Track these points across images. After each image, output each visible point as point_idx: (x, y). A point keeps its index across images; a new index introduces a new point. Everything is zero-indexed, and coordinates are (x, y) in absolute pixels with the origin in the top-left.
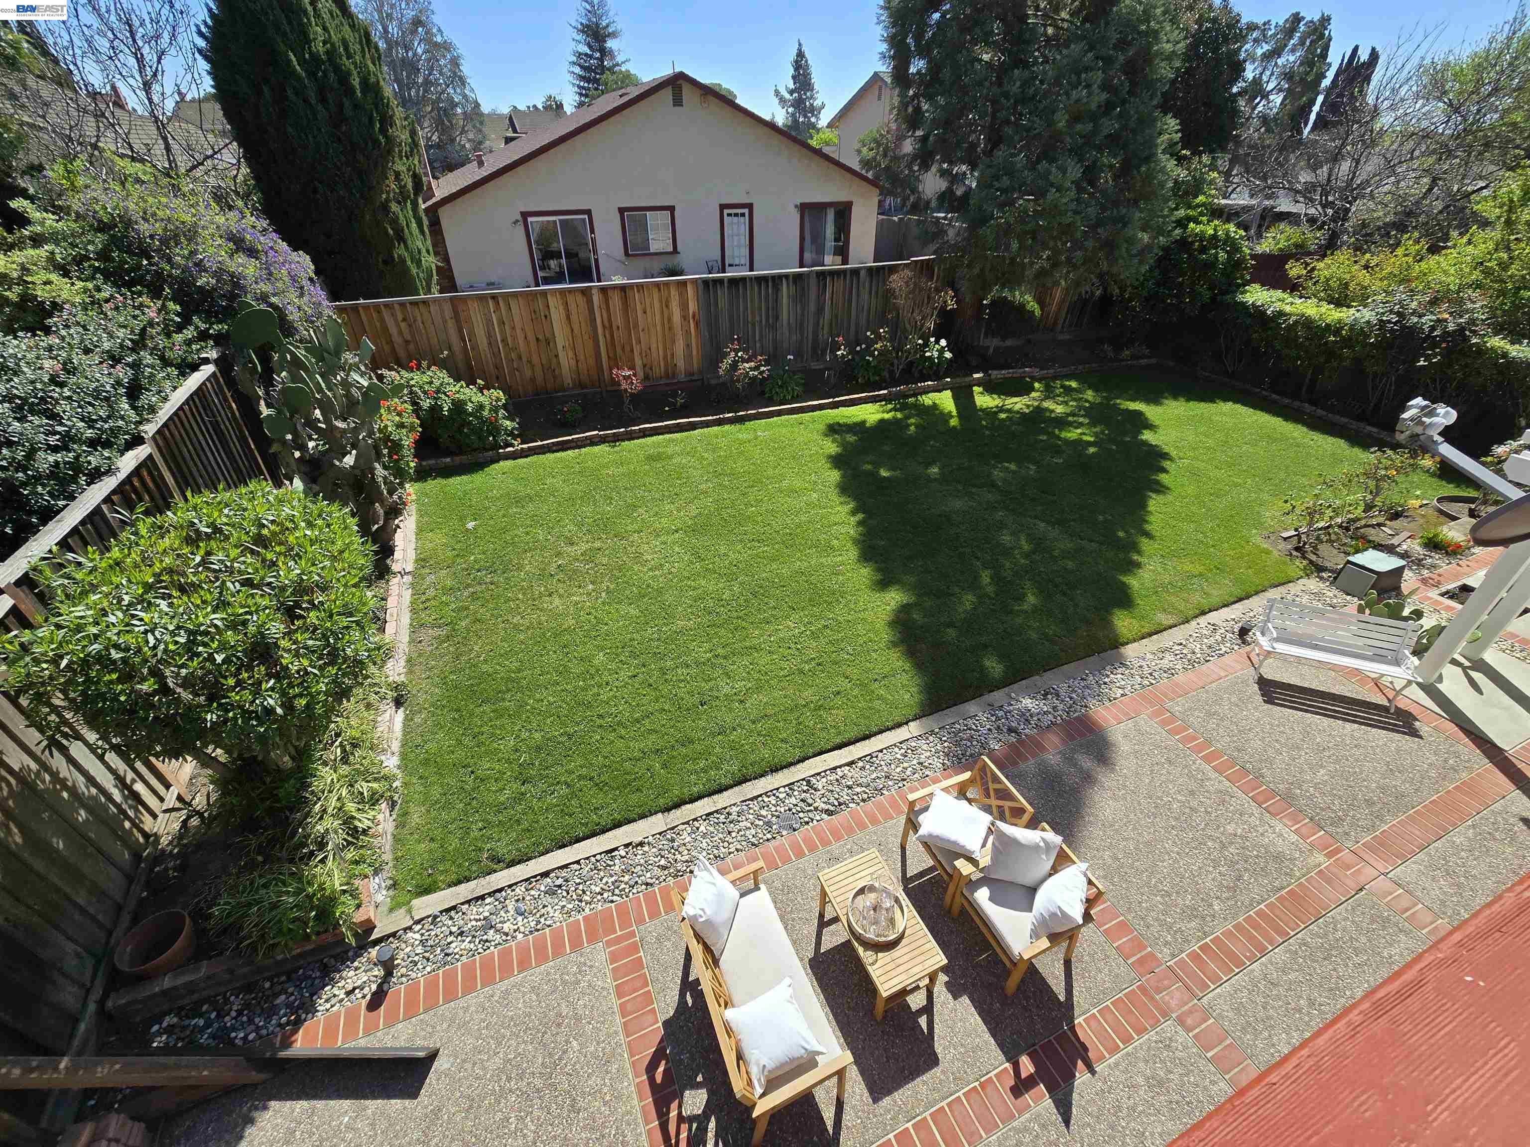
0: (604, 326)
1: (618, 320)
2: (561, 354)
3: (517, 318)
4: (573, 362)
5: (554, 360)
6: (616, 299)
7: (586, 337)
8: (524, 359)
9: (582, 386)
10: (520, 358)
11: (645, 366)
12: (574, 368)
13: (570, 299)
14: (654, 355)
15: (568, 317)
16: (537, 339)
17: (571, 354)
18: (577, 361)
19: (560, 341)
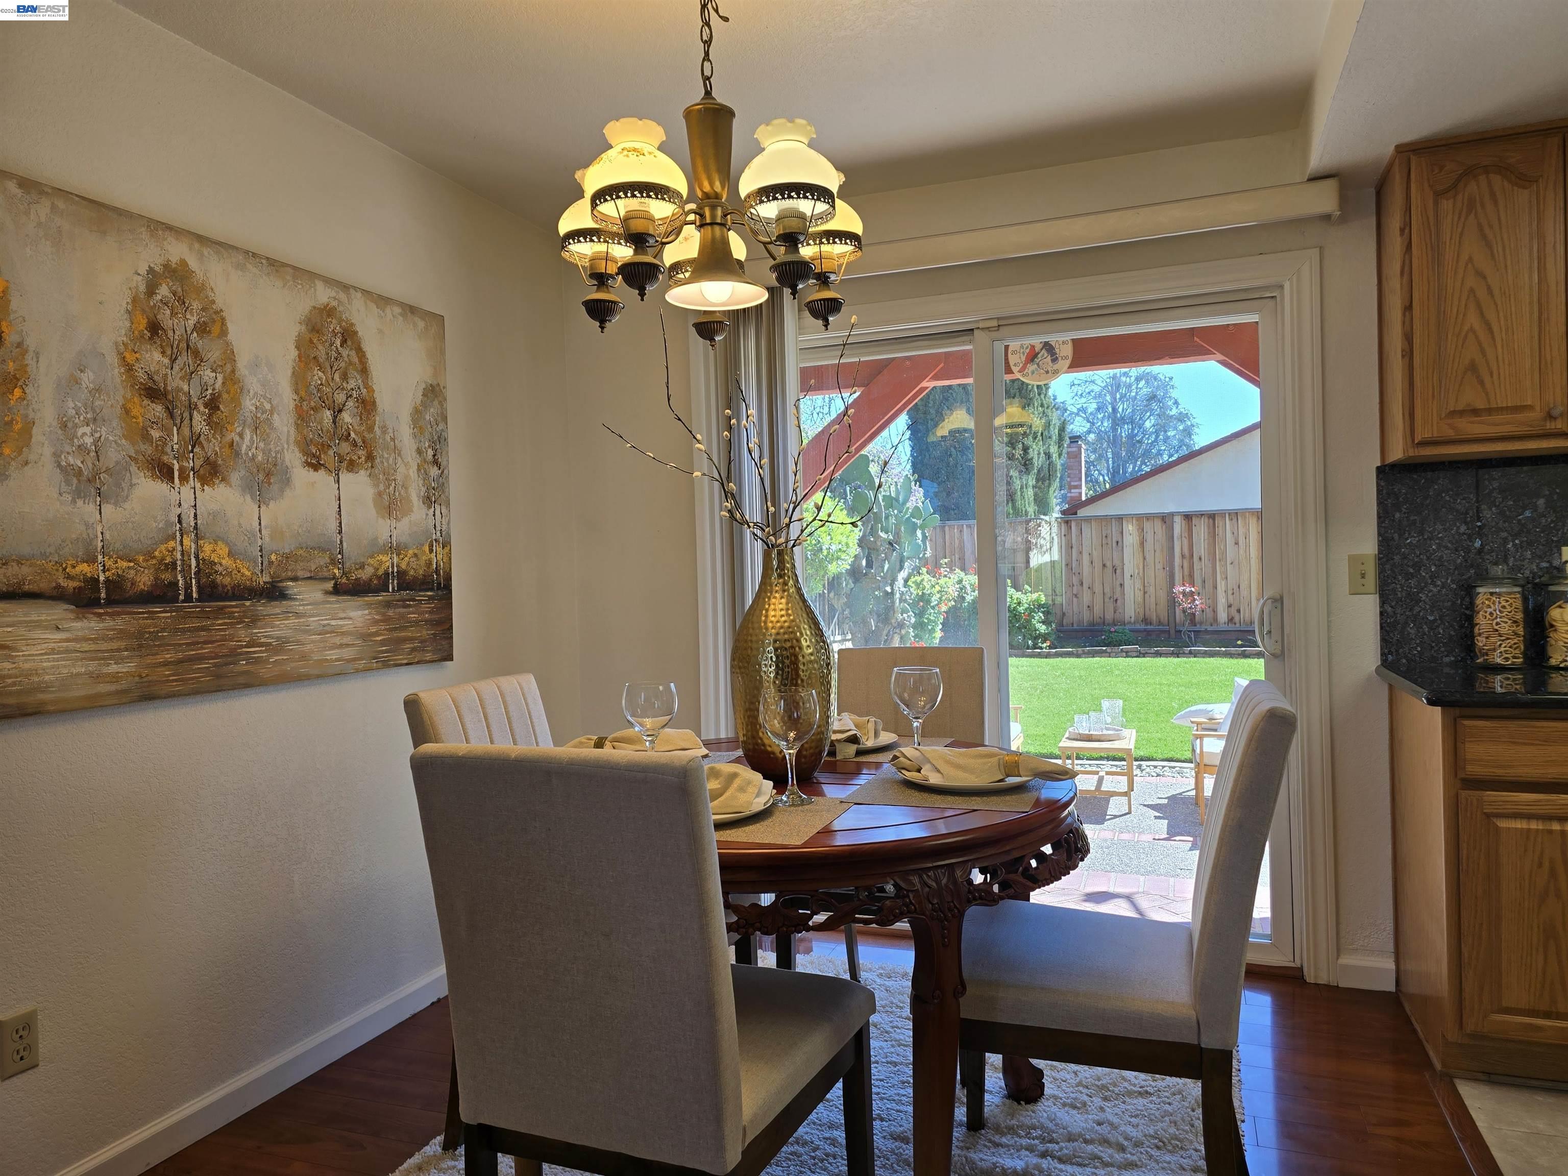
0: (1183, 556)
1: (1201, 547)
2: (1128, 582)
3: (1086, 542)
4: (1139, 594)
5: (1118, 589)
6: (1201, 529)
7: (1159, 566)
8: (1085, 586)
9: (1146, 621)
10: (1082, 584)
11: (1230, 606)
12: (1140, 599)
13: (1148, 526)
14: (1244, 592)
15: (1142, 544)
16: (1104, 565)
17: (1138, 585)
18: (1145, 593)
19: (1129, 569)
